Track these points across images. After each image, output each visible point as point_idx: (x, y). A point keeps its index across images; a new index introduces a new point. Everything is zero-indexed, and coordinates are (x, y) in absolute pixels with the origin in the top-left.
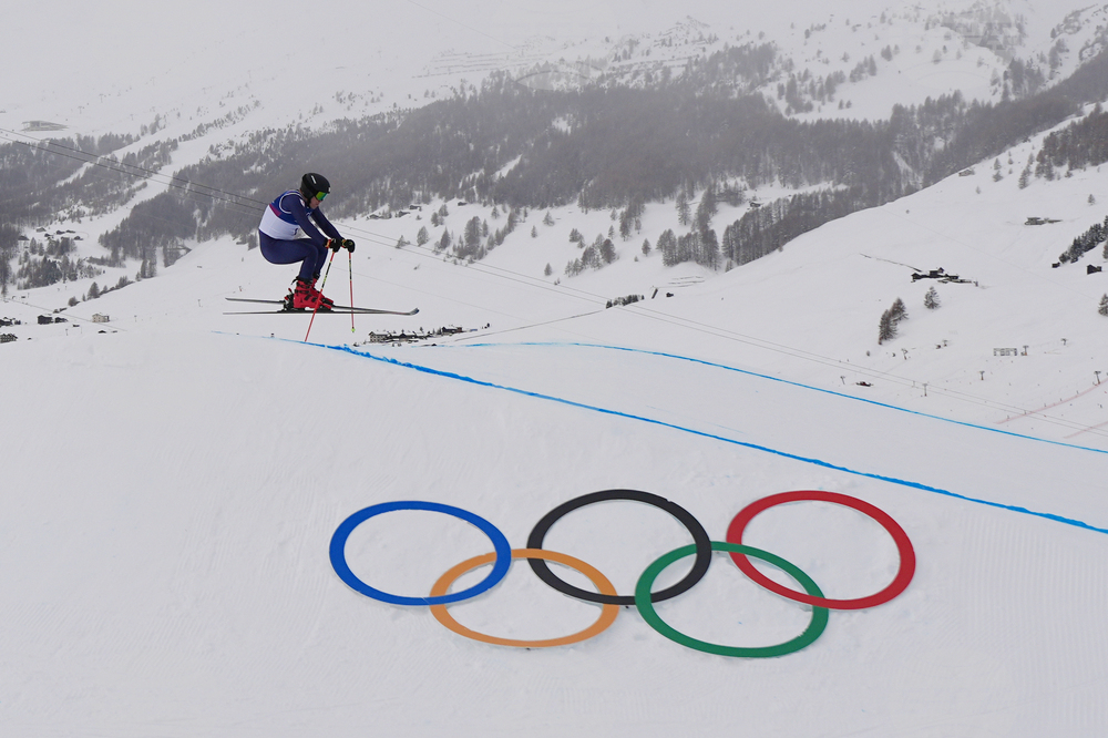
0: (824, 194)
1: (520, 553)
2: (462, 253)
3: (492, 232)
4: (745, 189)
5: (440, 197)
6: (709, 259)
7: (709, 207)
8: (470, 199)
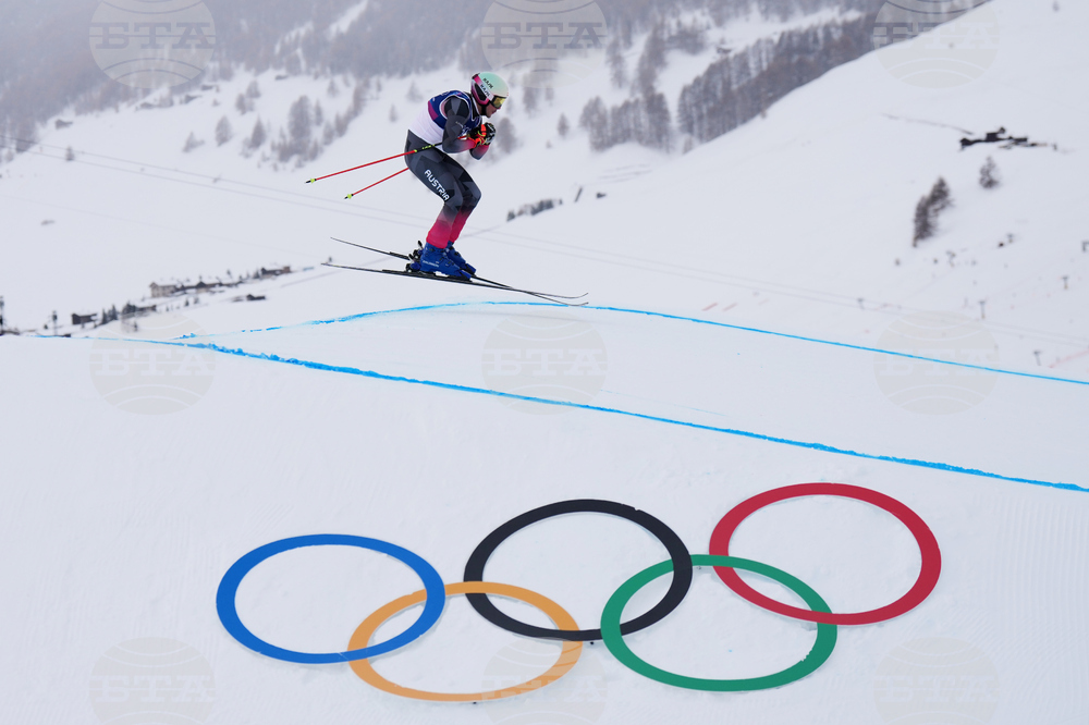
0: (827, 28)
1: (455, 588)
2: (285, 153)
3: (330, 117)
4: (708, 28)
5: (248, 68)
6: (658, 136)
7: (655, 56)
8: (293, 69)
